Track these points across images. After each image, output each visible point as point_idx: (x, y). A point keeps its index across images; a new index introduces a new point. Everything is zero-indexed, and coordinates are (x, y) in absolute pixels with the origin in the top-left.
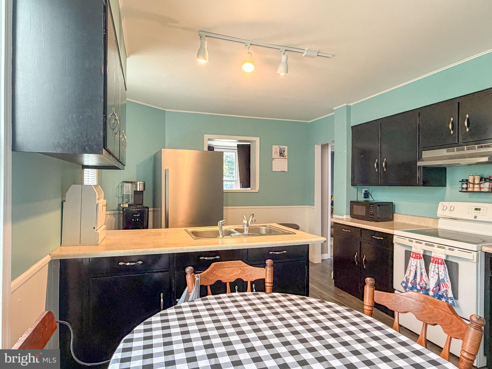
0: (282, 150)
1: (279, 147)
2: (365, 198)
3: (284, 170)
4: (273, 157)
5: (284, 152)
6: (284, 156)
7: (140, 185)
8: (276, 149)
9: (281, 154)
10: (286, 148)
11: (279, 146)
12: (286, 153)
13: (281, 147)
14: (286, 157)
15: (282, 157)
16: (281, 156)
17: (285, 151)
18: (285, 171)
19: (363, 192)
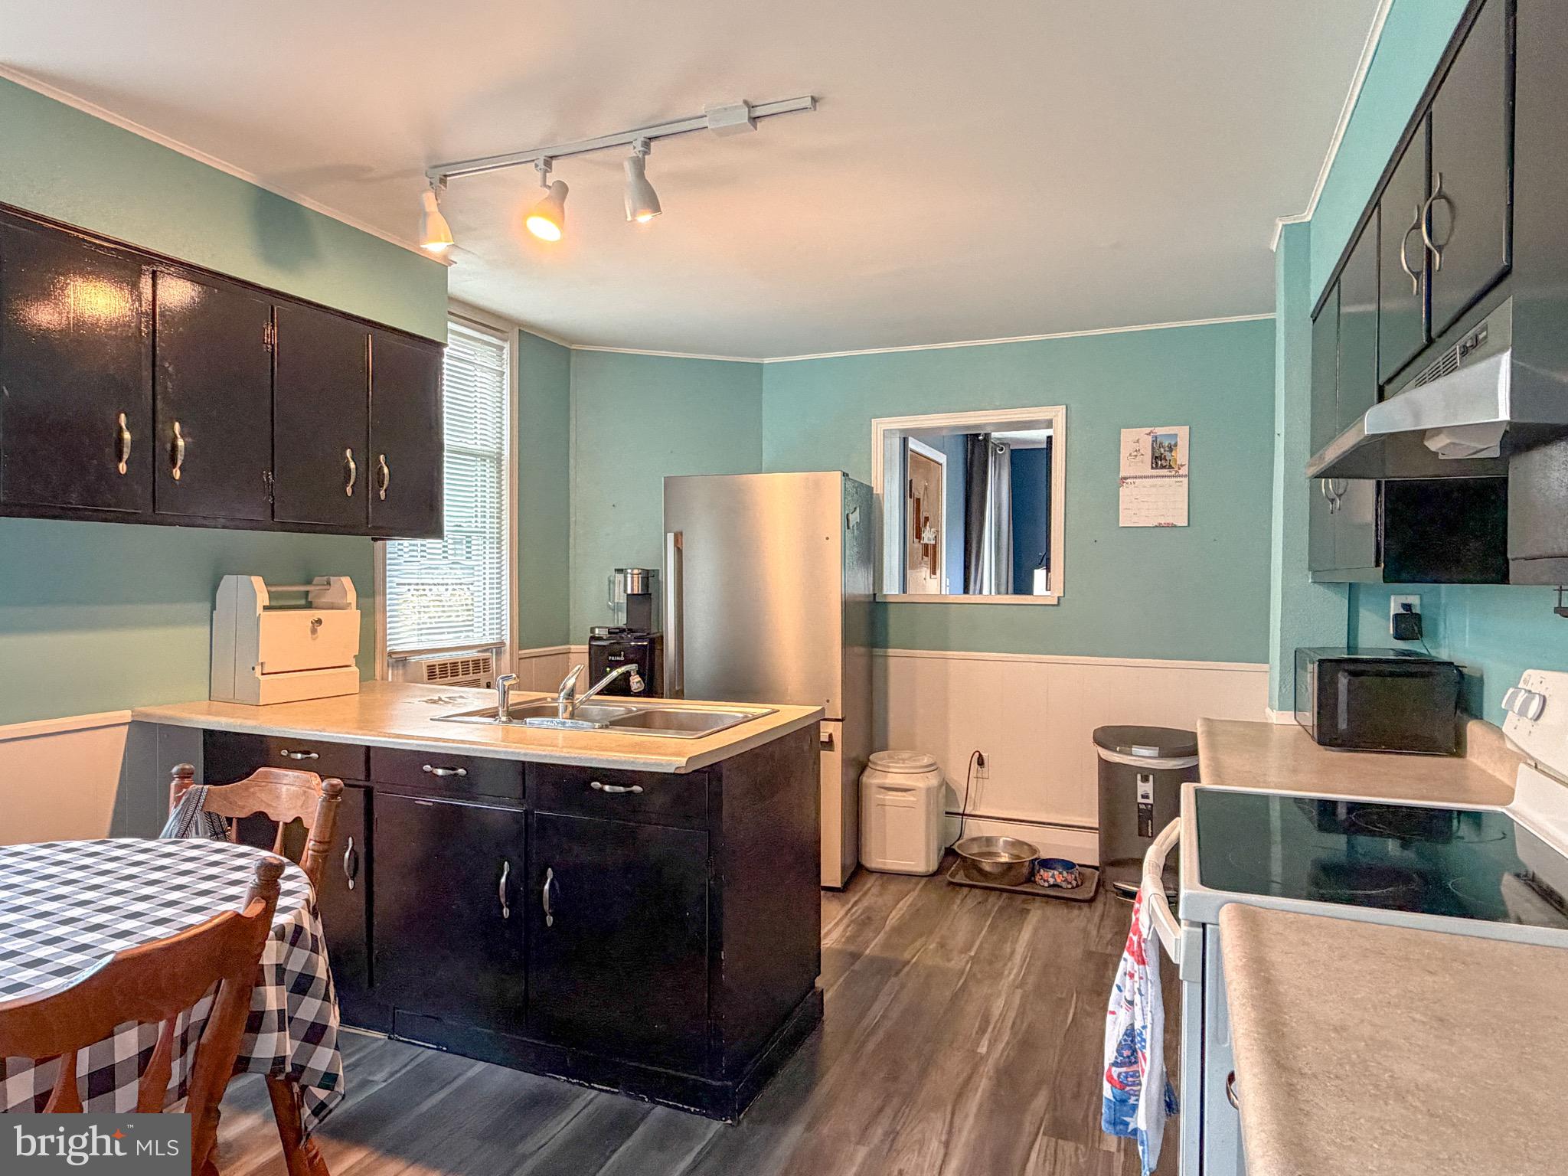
0: (1161, 445)
1: (1149, 434)
2: (1399, 636)
3: (1170, 520)
4: (1122, 474)
5: (1171, 450)
6: (1170, 467)
7: (632, 578)
8: (1135, 441)
9: (1160, 459)
10: (1183, 433)
11: (1148, 430)
12: (1181, 455)
13: (1160, 431)
14: (1184, 471)
15: (1164, 472)
16: (1157, 468)
17: (1176, 445)
18: (1175, 526)
19: (1395, 608)
